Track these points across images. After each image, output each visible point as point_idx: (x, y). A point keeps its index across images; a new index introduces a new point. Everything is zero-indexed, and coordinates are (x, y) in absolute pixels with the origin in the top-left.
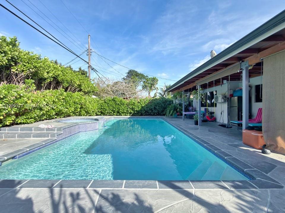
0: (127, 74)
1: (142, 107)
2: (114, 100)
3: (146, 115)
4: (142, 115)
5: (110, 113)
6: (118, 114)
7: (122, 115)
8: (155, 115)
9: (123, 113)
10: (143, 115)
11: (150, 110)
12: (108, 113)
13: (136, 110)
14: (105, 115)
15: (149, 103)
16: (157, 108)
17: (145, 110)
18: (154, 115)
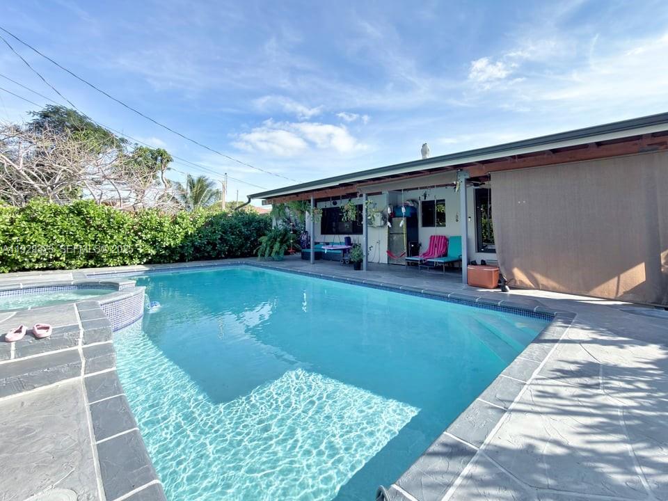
0: (37, 117)
1: (186, 236)
2: (80, 213)
3: (196, 259)
4: (182, 259)
5: (49, 260)
6: (91, 262)
7: (106, 266)
8: (222, 258)
9: (113, 256)
10: (185, 262)
11: (209, 243)
12: (38, 261)
13: (165, 244)
14: (24, 270)
15: (207, 224)
16: (230, 237)
17: (193, 245)
18: (217, 257)
